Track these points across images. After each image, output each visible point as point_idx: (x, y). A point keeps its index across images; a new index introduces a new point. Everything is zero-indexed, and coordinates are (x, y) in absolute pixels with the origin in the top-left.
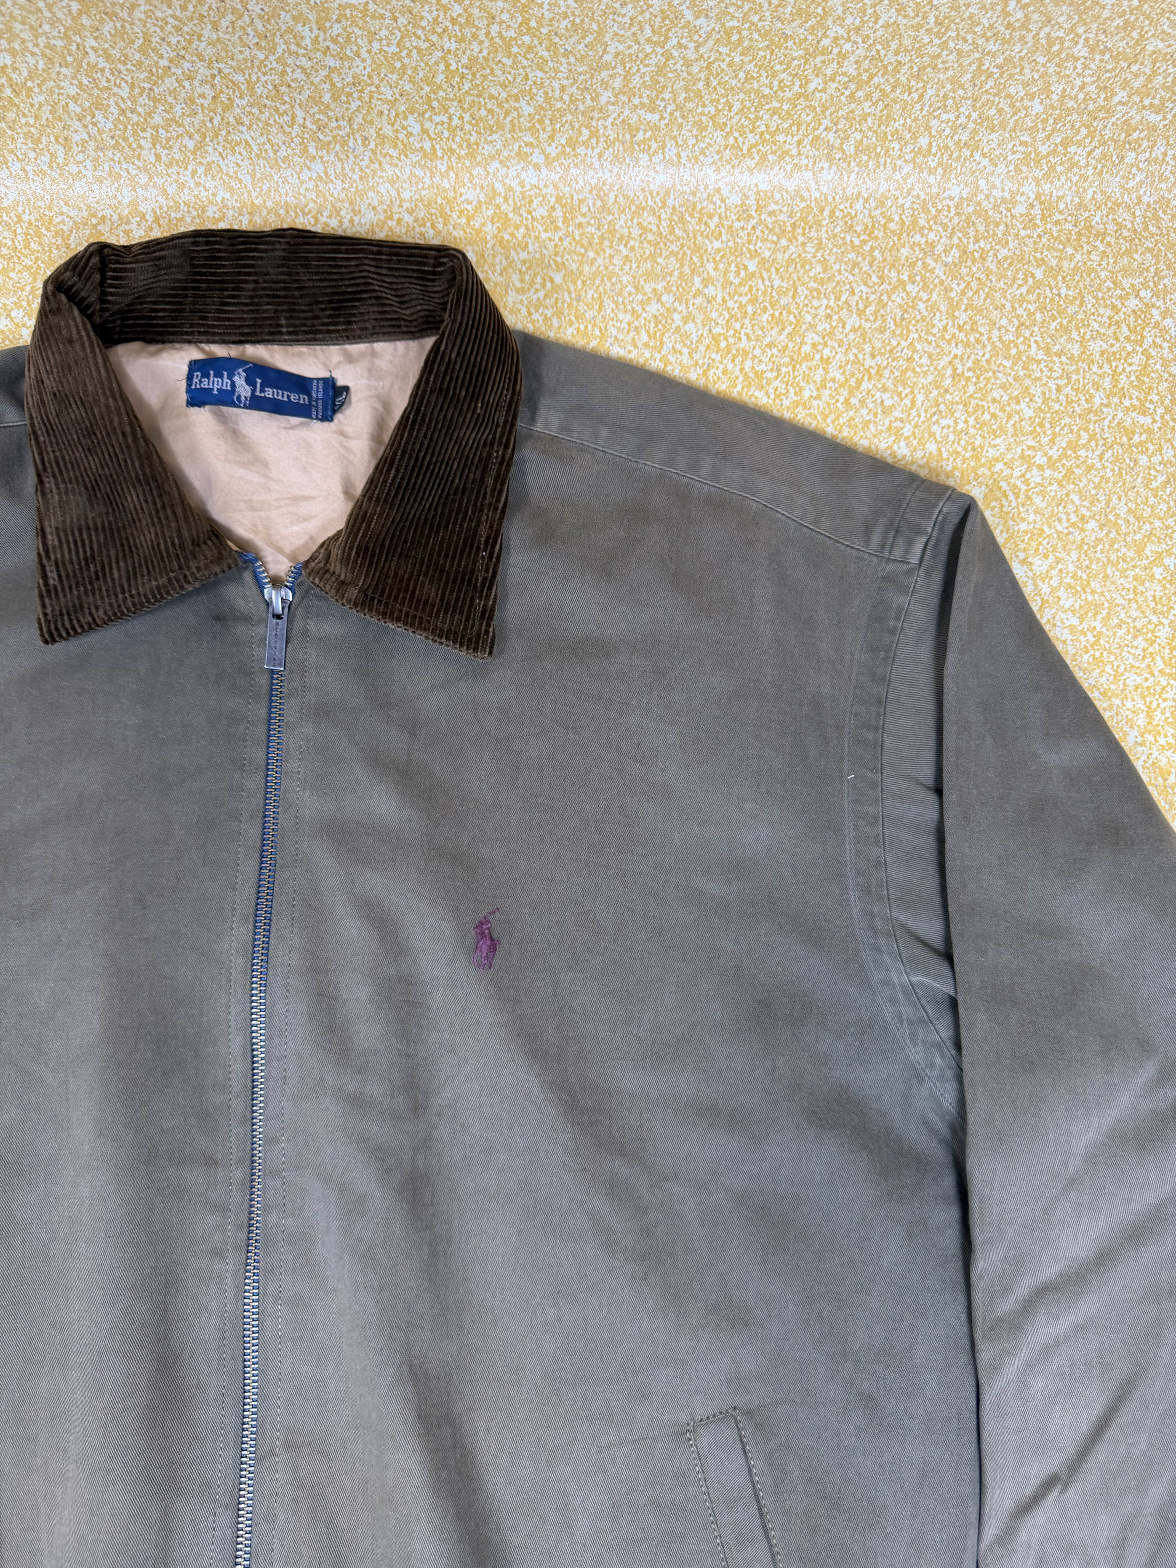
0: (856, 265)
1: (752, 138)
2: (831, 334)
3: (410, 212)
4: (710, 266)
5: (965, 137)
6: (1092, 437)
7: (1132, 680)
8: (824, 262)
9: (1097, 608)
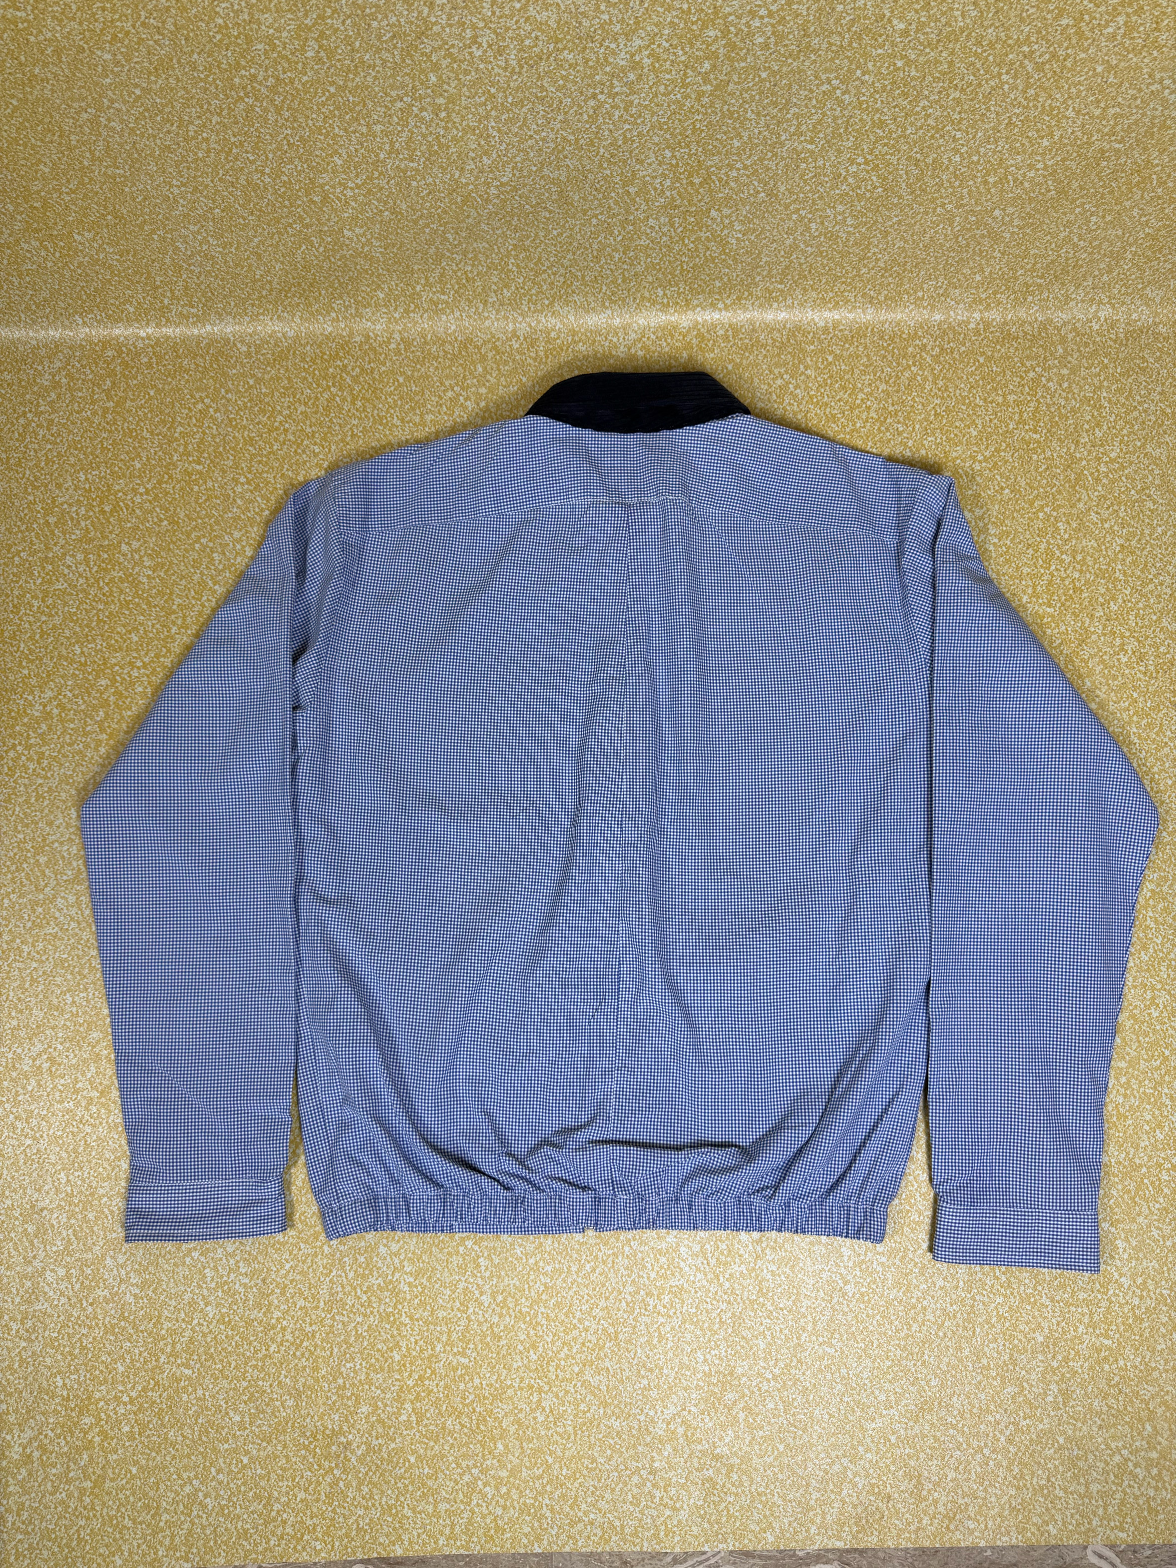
0: (885, 357)
1: (831, 294)
2: (871, 394)
3: (654, 333)
4: (808, 359)
5: (941, 291)
6: (1008, 445)
7: (1026, 570)
8: (868, 356)
9: (1008, 534)
